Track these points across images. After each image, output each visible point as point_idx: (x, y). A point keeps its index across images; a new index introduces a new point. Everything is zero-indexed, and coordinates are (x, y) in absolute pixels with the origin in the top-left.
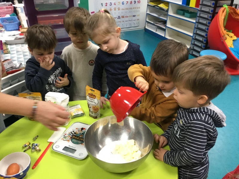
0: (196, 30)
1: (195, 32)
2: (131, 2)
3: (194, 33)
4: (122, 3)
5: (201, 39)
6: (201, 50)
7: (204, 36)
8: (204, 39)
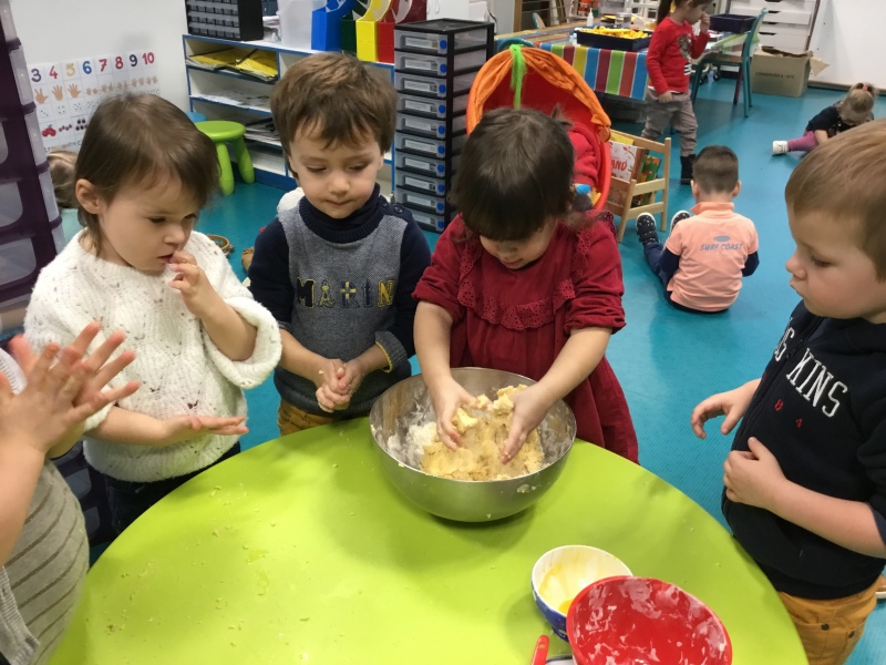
0: (399, 137)
1: (398, 146)
2: (119, 61)
4: (85, 68)
5: (425, 166)
6: (433, 202)
7: (435, 155)
8: (437, 165)
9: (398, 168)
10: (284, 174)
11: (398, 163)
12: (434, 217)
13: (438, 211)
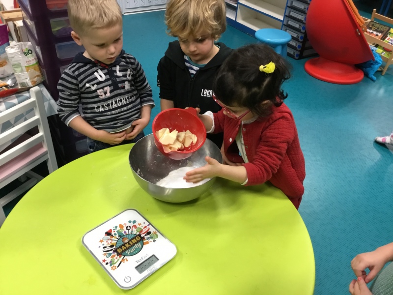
0: (288, 10)
1: (287, 14)
3: (285, 16)
5: (297, 26)
6: (296, 44)
7: (302, 21)
8: (302, 26)
9: (284, 25)
10: (234, 19)
11: (285, 23)
12: (295, 51)
13: (297, 49)
